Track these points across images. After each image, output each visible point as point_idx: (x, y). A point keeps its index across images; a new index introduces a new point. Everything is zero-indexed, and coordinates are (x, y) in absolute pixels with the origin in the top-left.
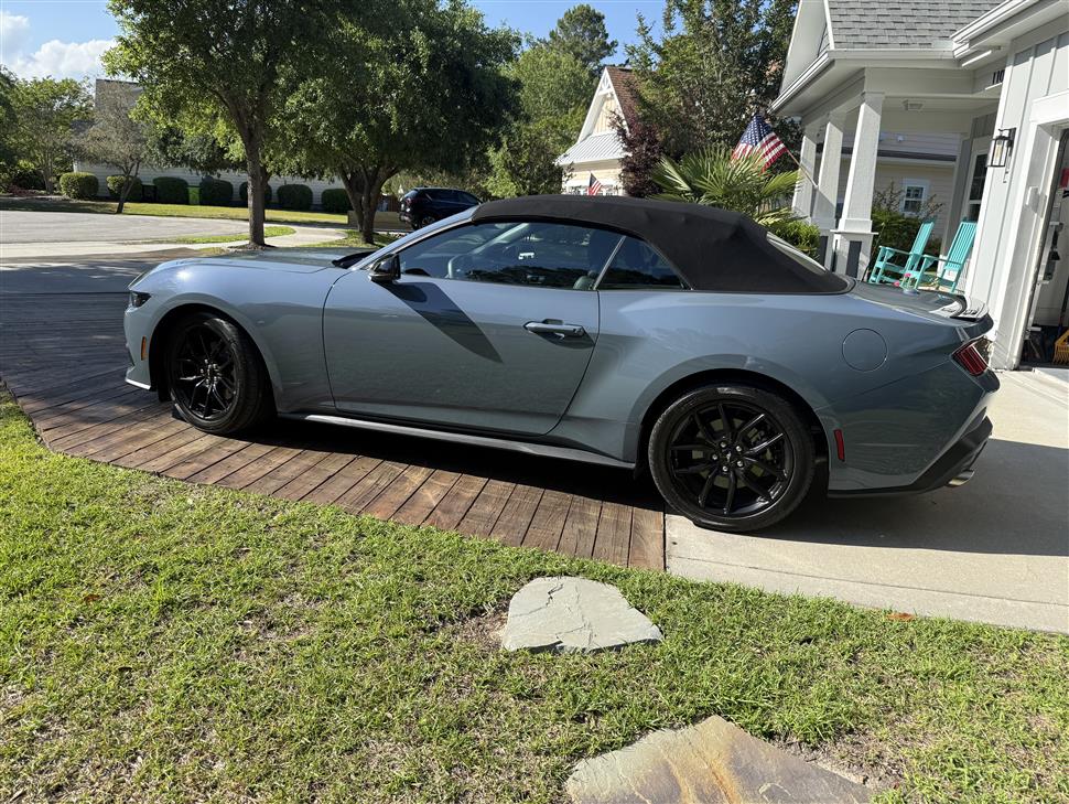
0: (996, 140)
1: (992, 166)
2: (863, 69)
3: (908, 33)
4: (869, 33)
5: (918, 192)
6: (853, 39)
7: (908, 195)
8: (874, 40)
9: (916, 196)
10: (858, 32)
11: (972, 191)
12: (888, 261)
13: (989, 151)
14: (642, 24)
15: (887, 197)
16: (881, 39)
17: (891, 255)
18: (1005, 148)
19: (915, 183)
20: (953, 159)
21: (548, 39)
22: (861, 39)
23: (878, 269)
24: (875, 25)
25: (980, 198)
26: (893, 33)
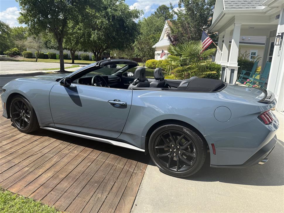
0: (277, 36)
1: (276, 45)
2: (235, 16)
3: (248, 4)
4: (236, 5)
5: (254, 54)
6: (232, 7)
7: (252, 55)
8: (238, 7)
9: (254, 55)
10: (233, 4)
11: (270, 53)
12: (244, 74)
13: (275, 41)
14: (171, 5)
15: (244, 55)
16: (240, 7)
17: (245, 72)
18: (280, 39)
19: (254, 51)
20: (264, 44)
21: (154, 14)
22: (233, 7)
23: (241, 77)
24: (238, 2)
25: (272, 55)
26: (244, 4)
